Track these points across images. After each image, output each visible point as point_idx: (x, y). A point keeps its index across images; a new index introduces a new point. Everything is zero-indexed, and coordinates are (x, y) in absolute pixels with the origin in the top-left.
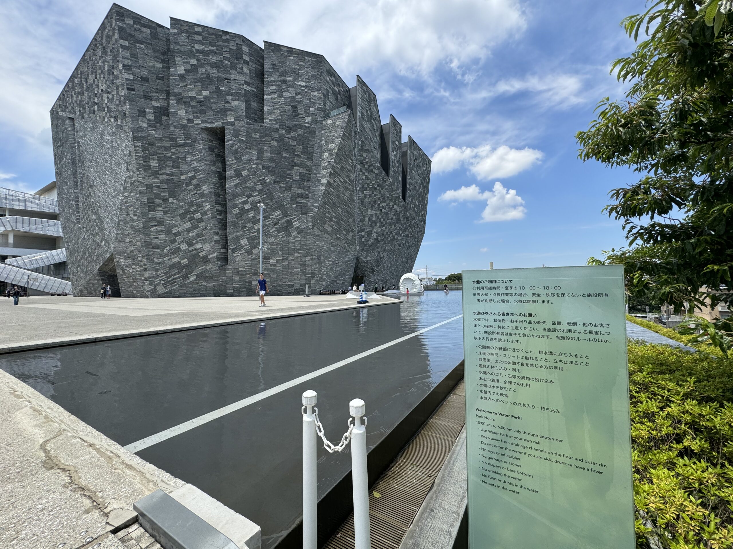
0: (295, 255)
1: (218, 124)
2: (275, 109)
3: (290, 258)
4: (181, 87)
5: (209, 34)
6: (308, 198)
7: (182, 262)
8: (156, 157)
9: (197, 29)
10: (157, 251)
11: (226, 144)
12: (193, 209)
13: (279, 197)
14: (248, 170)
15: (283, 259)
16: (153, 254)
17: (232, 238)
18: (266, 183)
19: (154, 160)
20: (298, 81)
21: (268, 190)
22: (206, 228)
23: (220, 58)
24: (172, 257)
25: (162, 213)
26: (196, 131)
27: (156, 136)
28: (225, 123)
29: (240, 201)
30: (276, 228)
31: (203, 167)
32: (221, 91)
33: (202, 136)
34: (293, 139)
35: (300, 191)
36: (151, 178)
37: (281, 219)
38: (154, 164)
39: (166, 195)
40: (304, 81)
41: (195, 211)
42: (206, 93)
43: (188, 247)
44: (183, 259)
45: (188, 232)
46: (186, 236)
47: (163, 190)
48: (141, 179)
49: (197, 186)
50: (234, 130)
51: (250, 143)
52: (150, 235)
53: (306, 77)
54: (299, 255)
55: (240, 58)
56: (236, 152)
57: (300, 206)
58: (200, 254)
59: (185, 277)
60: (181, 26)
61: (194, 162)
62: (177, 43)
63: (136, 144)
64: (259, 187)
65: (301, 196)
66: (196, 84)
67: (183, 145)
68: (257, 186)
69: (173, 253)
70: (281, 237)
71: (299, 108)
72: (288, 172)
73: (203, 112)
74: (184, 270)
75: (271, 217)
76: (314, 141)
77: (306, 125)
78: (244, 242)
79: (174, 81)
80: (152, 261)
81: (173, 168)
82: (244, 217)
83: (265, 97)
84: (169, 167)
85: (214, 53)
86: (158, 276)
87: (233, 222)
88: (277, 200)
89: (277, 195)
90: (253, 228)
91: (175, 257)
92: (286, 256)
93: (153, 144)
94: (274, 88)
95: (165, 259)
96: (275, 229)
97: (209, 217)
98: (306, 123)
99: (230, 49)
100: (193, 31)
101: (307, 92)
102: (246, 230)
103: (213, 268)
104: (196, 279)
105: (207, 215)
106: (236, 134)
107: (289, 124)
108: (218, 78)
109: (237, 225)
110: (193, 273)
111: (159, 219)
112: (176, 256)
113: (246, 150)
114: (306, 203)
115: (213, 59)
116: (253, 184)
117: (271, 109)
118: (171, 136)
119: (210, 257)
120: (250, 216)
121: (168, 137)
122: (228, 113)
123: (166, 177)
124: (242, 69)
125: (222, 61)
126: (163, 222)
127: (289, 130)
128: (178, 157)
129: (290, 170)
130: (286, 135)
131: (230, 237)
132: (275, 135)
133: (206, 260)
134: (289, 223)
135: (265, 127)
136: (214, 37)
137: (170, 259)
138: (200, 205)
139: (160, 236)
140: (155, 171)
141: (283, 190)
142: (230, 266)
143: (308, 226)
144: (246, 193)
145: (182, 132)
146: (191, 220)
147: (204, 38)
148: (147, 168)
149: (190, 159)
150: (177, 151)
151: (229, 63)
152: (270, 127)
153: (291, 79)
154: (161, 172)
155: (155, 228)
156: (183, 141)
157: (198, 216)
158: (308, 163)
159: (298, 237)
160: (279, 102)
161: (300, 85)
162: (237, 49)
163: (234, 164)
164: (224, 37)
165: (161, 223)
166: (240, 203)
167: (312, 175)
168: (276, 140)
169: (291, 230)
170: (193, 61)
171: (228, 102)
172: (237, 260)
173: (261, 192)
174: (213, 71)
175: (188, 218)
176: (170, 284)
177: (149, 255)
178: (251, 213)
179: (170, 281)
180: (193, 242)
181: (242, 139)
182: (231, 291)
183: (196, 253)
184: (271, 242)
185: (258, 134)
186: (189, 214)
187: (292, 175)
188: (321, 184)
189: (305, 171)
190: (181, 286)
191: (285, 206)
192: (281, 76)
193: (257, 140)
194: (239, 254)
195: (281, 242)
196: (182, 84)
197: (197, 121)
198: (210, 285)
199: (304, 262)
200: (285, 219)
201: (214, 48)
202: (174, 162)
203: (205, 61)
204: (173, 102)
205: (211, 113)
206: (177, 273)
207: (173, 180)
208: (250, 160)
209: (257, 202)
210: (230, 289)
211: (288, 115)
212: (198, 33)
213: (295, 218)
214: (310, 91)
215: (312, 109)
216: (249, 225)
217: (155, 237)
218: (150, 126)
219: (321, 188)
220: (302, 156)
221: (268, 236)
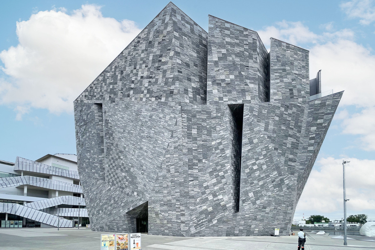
1: (240, 102)
2: (278, 91)
3: (279, 208)
4: (215, 71)
5: (235, 30)
6: (296, 162)
7: (208, 209)
8: (196, 127)
9: (227, 25)
10: (192, 200)
11: (244, 118)
12: (218, 168)
13: (277, 161)
14: (257, 138)
15: (274, 209)
16: (189, 203)
17: (244, 192)
18: (269, 149)
19: (194, 129)
20: (293, 70)
21: (270, 155)
22: (226, 183)
23: (242, 49)
24: (202, 205)
25: (197, 171)
26: (225, 107)
27: (197, 110)
28: (245, 101)
29: (251, 163)
31: (227, 136)
32: (242, 76)
33: (228, 111)
34: (290, 115)
35: (291, 156)
36: (192, 143)
37: (277, 177)
38: (194, 132)
39: (200, 157)
40: (297, 70)
41: (220, 170)
42: (232, 77)
43: (213, 198)
44: (209, 207)
45: (214, 186)
46: (213, 190)
47: (199, 153)
48: (184, 144)
49: (223, 150)
50: (250, 107)
51: (260, 117)
52: (188, 188)
53: (299, 67)
54: (284, 206)
55: (255, 50)
56: (250, 124)
57: (290, 167)
58: (221, 203)
59: (210, 221)
60: (216, 22)
61: (222, 131)
62: (213, 36)
63: (183, 116)
64: (264, 153)
65: (291, 160)
66: (226, 69)
67: (215, 118)
69: (203, 202)
70: (276, 191)
71: (294, 91)
72: (284, 141)
73: (229, 92)
74: (210, 216)
75: (270, 176)
76: (303, 117)
77: (298, 104)
78: (251, 195)
79: (210, 66)
80: (188, 208)
81: (207, 136)
82: (252, 175)
83: (271, 81)
84: (204, 134)
85: (238, 45)
86: (192, 220)
87: (245, 179)
88: (275, 163)
89: (275, 159)
90: (258, 184)
91: (204, 206)
92: (276, 206)
93: (194, 116)
94: (277, 74)
95: (197, 207)
96: (272, 185)
97: (229, 175)
98: (299, 103)
99: (249, 42)
100: (224, 27)
101: (299, 79)
102: (253, 186)
103: (229, 214)
104: (217, 222)
105: (228, 173)
106: (251, 110)
107: (287, 104)
108: (241, 65)
109: (247, 182)
110: (215, 219)
111: (195, 176)
112: (205, 204)
113: (258, 123)
114: (294, 166)
115: (237, 49)
116: (260, 150)
117: (275, 91)
118: (207, 110)
119: (227, 206)
120: (256, 175)
121: (205, 111)
122: (246, 93)
123: (202, 143)
124: (256, 58)
125: (243, 52)
126: (198, 177)
127: (287, 108)
128: (211, 127)
129: (286, 140)
130: (285, 112)
131: (242, 191)
132: (277, 112)
133: (224, 208)
134: (282, 181)
135: (271, 105)
136: (238, 32)
137: (201, 206)
138: (223, 166)
139: (195, 189)
140: (195, 137)
141: (279, 156)
142: (240, 213)
143: (294, 183)
144: (255, 157)
145: (215, 107)
146: (217, 177)
147: (232, 33)
148: (189, 135)
149: (219, 129)
150: (211, 122)
151: (248, 54)
152: (275, 106)
153: (289, 68)
154: (199, 139)
155: (192, 182)
156: (215, 115)
157: (221, 174)
158: (298, 134)
159: (287, 192)
160: (281, 86)
161: (295, 74)
162: (253, 43)
163: (249, 134)
164: (245, 33)
165: (196, 178)
166: (251, 165)
167: (300, 144)
168: (278, 116)
169: (283, 186)
170: (224, 51)
171: (247, 85)
172: (245, 209)
173: (265, 156)
174: (237, 59)
175: (215, 175)
176: (200, 226)
177: (186, 203)
178: (257, 172)
179: (200, 224)
180: (217, 194)
181: (255, 114)
182: (238, 232)
183: (218, 202)
184: (269, 196)
185: (266, 111)
186: (215, 172)
187: (287, 144)
188: (308, 151)
189: (295, 141)
190: (207, 228)
191: (280, 167)
192: (282, 65)
193: (265, 115)
194: (247, 204)
195: (276, 196)
196: (216, 69)
197: (225, 99)
198: (225, 228)
199: (287, 211)
200: (280, 178)
201: (237, 41)
202: (208, 131)
203: (232, 51)
204: (209, 83)
205: (235, 93)
206: (204, 218)
207: (206, 145)
208: (260, 131)
209: (262, 164)
210: (237, 231)
211: (287, 96)
212: (228, 29)
213: (286, 177)
214: (301, 78)
215: (303, 92)
216: (255, 182)
217: (192, 189)
218: (190, 102)
219: (308, 154)
220: (294, 129)
221: (268, 190)
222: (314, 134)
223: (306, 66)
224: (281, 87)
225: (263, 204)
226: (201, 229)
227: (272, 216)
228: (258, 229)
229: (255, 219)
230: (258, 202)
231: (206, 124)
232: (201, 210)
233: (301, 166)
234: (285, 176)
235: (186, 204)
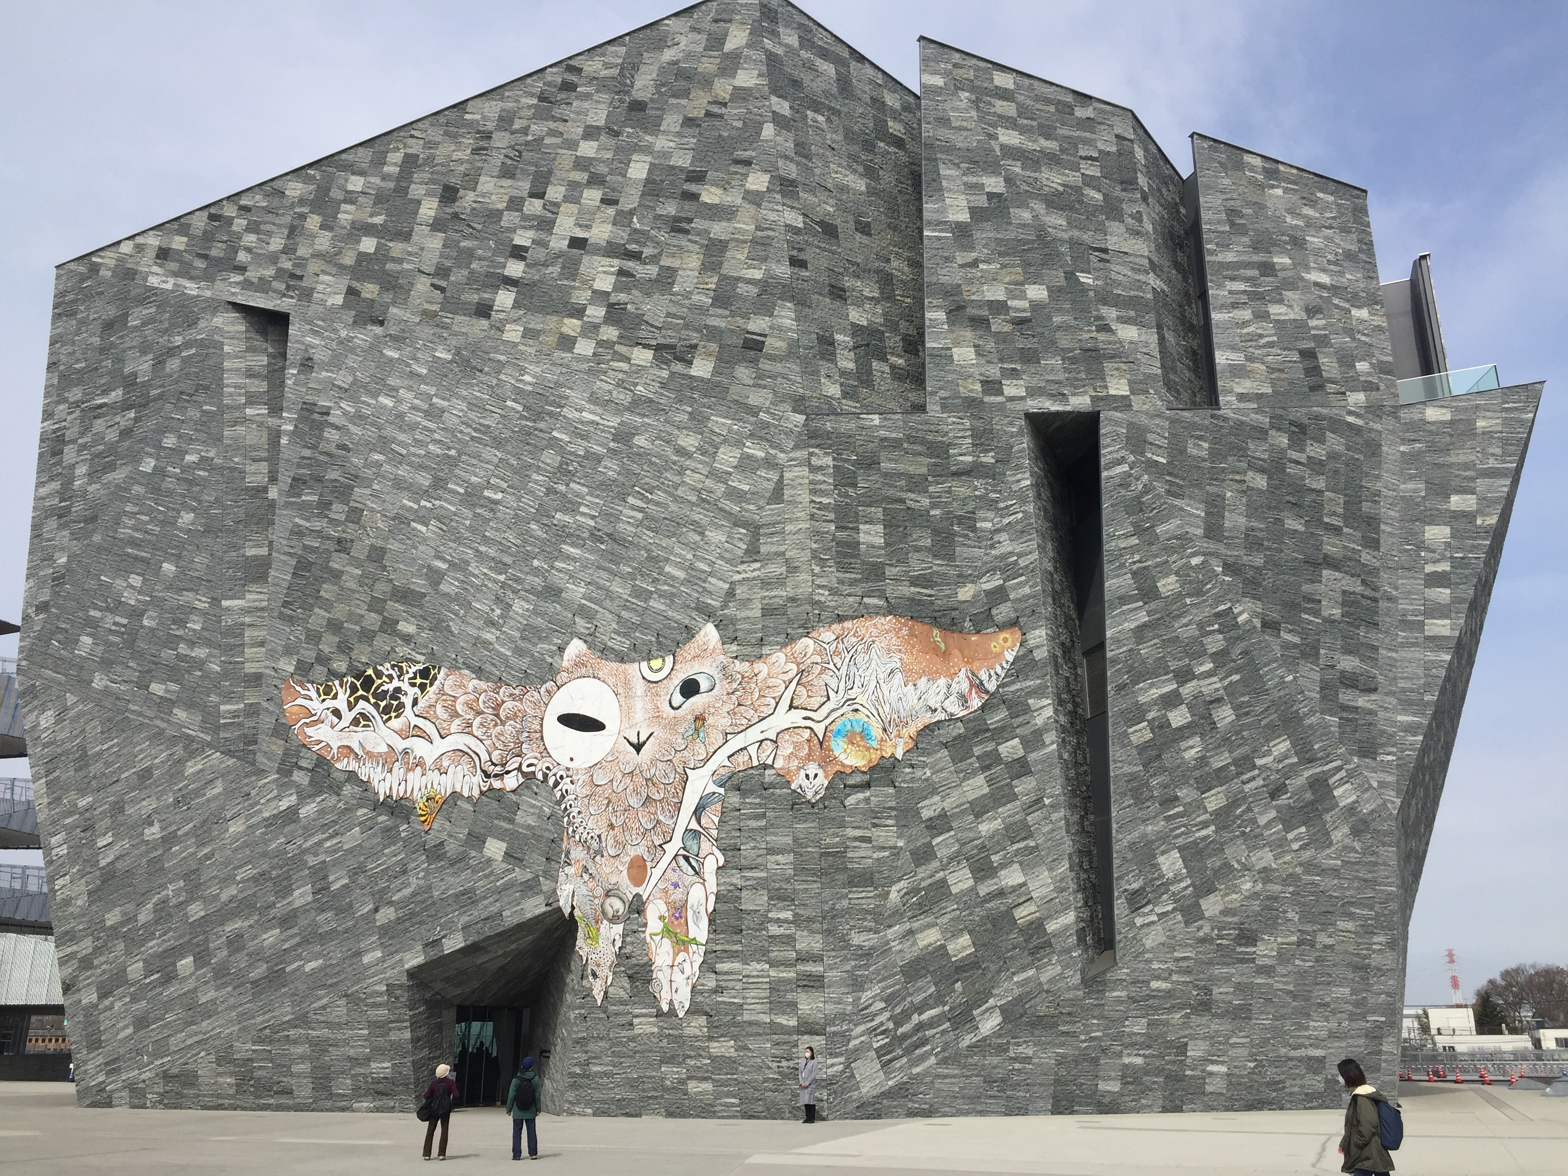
0: (1341, 924)
1: (1080, 402)
2: (1250, 359)
3: (1323, 939)
4: (962, 266)
5: (1037, 99)
6: (1375, 690)
7: (951, 947)
8: (877, 512)
9: (1002, 80)
10: (864, 897)
11: (1104, 474)
12: (995, 719)
13: (1282, 683)
14: (1177, 573)
15: (1300, 943)
16: (847, 911)
17: (1131, 846)
18: (1236, 626)
19: (870, 522)
20: (1307, 268)
21: (1245, 653)
22: (1039, 800)
23: (1074, 178)
24: (916, 925)
26: (1011, 424)
27: (882, 433)
28: (1101, 399)
29: (1155, 693)
30: (1278, 809)
31: (1029, 559)
32: (1084, 289)
33: (1024, 444)
34: (1316, 466)
36: (859, 590)
37: (1290, 772)
38: (871, 535)
40: (1324, 270)
41: (1002, 729)
42: (1037, 292)
43: (976, 880)
44: (955, 935)
45: (978, 815)
46: (972, 835)
48: (823, 595)
50: (1131, 425)
51: (1178, 474)
52: (842, 825)
53: (1330, 257)
54: (1350, 926)
55: (1129, 184)
56: (1136, 506)
57: (1352, 721)
58: (1017, 913)
59: (962, 1018)
60: (955, 66)
61: (1003, 537)
62: (943, 121)
63: (815, 461)
64: (1215, 643)
65: (1351, 681)
66: (1006, 260)
67: (968, 473)
68: (1209, 639)
69: (923, 908)
70: (1295, 846)
71: (1323, 360)
72: (1306, 588)
73: (1030, 357)
74: (958, 985)
75: (1259, 762)
76: (1378, 477)
77: (1350, 419)
78: (1170, 862)
79: (937, 245)
80: (844, 941)
81: (935, 556)
82: (1169, 759)
83: (1216, 316)
84: (918, 549)
85: (1053, 160)
86: (862, 1014)
87: (1133, 777)
88: (1276, 694)
89: (1274, 675)
90: (1200, 806)
91: (929, 926)
92: (1308, 928)
93: (870, 463)
94: (1241, 286)
95: (891, 933)
96: (1273, 814)
97: (1048, 756)
98: (1350, 413)
99: (1100, 152)
100: (990, 86)
101: (1337, 307)
102: (1177, 816)
103: (1061, 975)
104: (1002, 1025)
105: (1044, 745)
106: (1137, 440)
107: (1299, 414)
108: (1074, 244)
109: (1146, 794)
110: (991, 1002)
112: (932, 918)
113: (1172, 501)
114: (1371, 712)
115: (1052, 178)
116: (1193, 631)
117: (1238, 358)
118: (930, 437)
119: (1051, 927)
120: (1188, 755)
121: (923, 442)
122: (1108, 366)
123: (907, 591)
124: (1138, 217)
125: (1078, 190)
126: (890, 770)
127: (1299, 432)
128: (949, 517)
129: (1313, 582)
130: (1294, 455)
131: (1120, 840)
132: (1258, 450)
133: (1036, 940)
134: (1320, 788)
135: (1226, 419)
136: (1052, 109)
137: (911, 932)
138: (1018, 707)
139: (875, 833)
140: (875, 564)
141: (1290, 664)
142: (1119, 970)
143: (1385, 803)
144: (1173, 665)
145: (968, 424)
146: (988, 767)
147: (1023, 112)
148: (846, 554)
149: (989, 525)
150: (949, 491)
151: (1099, 196)
152: (1242, 423)
153: (1287, 261)
154: (895, 570)
155: (861, 796)
157: (1011, 748)
158: (1366, 557)
159: (1353, 849)
160: (1261, 336)
161: (1317, 284)
162: (1120, 154)
163: (1133, 550)
164: (1080, 113)
165: (884, 773)
166: (1155, 702)
167: (1383, 604)
168: (1262, 471)
169: (1327, 817)
170: (994, 184)
171: (1105, 328)
172: (1149, 943)
173: (1220, 658)
174: (1056, 221)
175: (978, 758)
176: (908, 1051)
177: (833, 915)
178: (1190, 743)
179: (905, 1037)
180: (994, 858)
181: (1155, 458)
182: (1114, 1087)
183: (1003, 908)
184: (1265, 870)
185: (1206, 445)
186: (981, 742)
187: (1320, 601)
188: (1428, 638)
189: (1359, 589)
190: (943, 1062)
191: (1301, 719)
192: (1256, 247)
193: (1203, 464)
194: (1155, 918)
195: (1299, 870)
196: (962, 258)
197: (1012, 389)
198: (1048, 1058)
199: (1365, 957)
200: (1307, 774)
201: (1051, 145)
202: (936, 532)
203: (1029, 184)
204: (935, 315)
205: (1057, 362)
206: (931, 1002)
207: (932, 603)
208: (1184, 539)
209: (1211, 702)
210: (1110, 1078)
211: (1291, 383)
212: (1005, 95)
213: (1339, 769)
214: (1347, 305)
215: (1362, 366)
216: (1185, 793)
217: (858, 833)
218: (845, 395)
219: (1431, 656)
220: (1345, 530)
221: (1254, 841)
222: (1443, 558)
223: (1361, 250)
224: (1263, 341)
225: (1235, 919)
226: (916, 1070)
227: (1291, 987)
228: (1223, 1069)
229: (1205, 1006)
230: (1211, 905)
231: (926, 502)
232: (909, 952)
233: (1405, 711)
234: (1334, 764)
235: (833, 918)
